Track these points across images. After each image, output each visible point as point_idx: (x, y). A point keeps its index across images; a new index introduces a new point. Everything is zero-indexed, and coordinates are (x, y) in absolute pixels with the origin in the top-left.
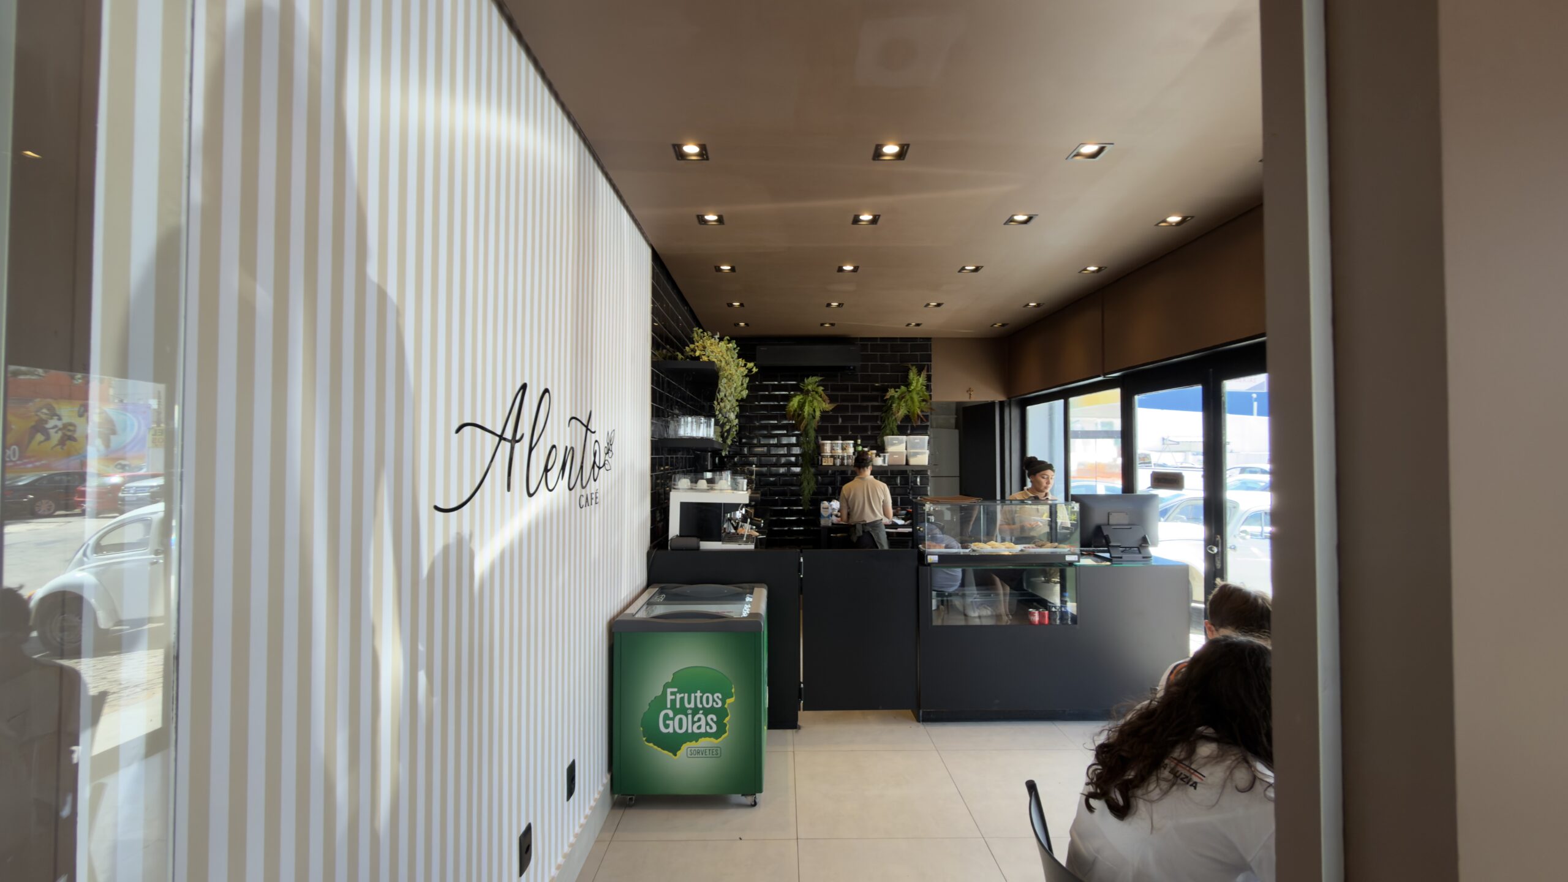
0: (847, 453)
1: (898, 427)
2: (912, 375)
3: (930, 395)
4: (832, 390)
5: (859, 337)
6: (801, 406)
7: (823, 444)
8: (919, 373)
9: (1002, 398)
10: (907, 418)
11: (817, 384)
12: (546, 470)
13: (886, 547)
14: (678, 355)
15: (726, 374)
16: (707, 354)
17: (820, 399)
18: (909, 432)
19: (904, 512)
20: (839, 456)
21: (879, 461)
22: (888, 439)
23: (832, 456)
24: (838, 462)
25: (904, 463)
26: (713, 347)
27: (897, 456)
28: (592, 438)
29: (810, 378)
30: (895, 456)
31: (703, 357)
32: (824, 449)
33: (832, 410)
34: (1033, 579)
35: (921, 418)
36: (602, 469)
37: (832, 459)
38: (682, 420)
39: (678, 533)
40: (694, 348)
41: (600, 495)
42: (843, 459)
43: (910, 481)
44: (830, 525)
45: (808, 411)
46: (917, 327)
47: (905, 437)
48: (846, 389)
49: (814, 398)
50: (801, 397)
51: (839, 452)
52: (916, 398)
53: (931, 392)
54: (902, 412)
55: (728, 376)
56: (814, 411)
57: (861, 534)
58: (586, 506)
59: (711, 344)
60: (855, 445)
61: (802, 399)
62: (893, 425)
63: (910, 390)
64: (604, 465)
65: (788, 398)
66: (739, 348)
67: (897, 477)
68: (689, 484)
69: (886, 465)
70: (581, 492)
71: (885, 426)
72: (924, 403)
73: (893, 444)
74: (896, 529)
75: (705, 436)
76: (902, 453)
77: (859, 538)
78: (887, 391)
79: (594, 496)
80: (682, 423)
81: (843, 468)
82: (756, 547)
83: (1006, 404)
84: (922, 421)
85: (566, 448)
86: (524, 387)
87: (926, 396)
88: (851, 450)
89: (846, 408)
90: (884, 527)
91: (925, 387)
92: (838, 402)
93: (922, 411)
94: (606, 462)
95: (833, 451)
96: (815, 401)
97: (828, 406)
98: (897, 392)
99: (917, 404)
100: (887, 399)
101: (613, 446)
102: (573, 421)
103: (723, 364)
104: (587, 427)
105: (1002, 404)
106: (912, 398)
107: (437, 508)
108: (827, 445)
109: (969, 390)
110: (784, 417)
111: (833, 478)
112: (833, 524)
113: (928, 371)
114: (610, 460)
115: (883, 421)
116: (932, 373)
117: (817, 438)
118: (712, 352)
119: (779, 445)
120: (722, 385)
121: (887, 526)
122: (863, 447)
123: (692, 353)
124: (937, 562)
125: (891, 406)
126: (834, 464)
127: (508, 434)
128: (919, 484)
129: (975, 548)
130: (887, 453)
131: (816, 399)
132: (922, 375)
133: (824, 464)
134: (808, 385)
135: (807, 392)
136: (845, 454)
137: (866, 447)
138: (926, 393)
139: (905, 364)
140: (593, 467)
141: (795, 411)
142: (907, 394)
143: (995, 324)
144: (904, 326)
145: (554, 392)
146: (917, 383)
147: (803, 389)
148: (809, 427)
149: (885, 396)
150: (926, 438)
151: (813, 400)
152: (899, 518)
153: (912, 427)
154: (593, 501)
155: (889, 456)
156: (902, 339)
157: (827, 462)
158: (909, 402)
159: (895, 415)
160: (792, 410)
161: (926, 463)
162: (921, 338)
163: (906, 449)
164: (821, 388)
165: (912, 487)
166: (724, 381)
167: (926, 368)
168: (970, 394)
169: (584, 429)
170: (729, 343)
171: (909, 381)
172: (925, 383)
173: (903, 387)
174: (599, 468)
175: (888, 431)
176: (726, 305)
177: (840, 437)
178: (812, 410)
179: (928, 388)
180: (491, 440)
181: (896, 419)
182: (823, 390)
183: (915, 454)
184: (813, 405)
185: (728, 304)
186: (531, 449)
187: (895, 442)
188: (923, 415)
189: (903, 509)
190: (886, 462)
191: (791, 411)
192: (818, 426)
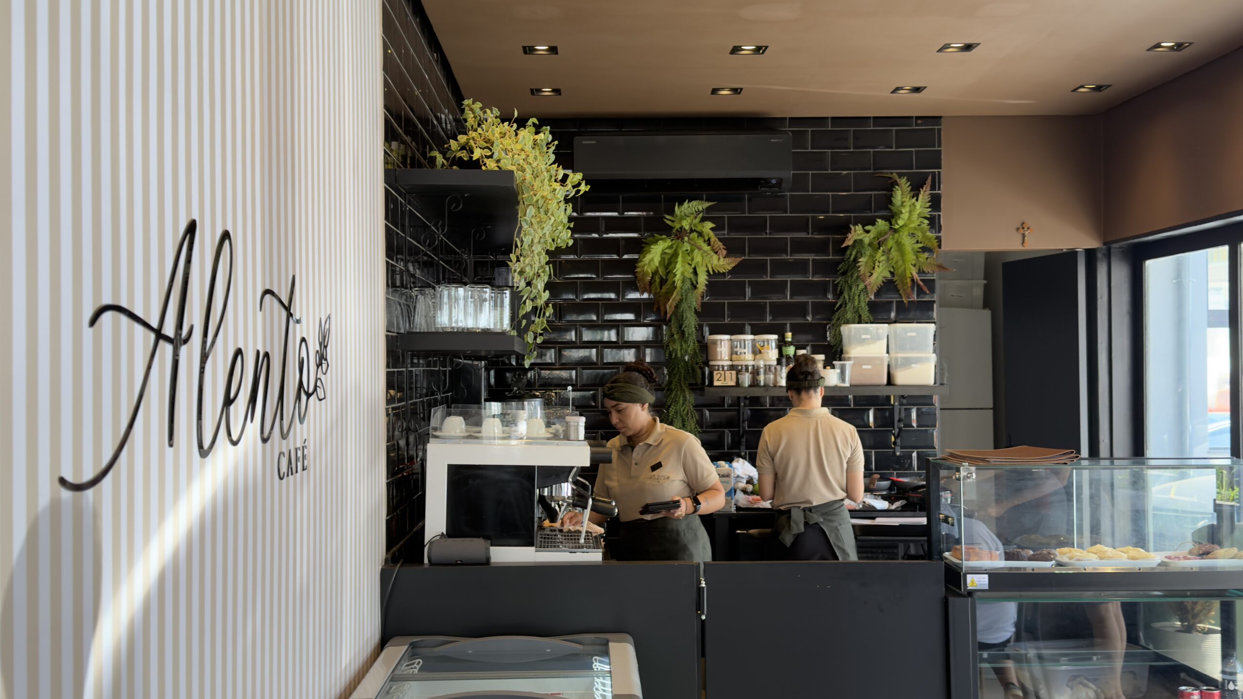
0: (765, 360)
1: (872, 306)
2: (901, 195)
3: (939, 239)
4: (733, 228)
5: (788, 116)
6: (669, 262)
7: (715, 342)
8: (915, 190)
9: (1092, 243)
10: (889, 285)
11: (701, 215)
12: (228, 401)
13: (853, 557)
14: (435, 158)
15: (535, 199)
16: (495, 156)
17: (706, 248)
18: (893, 315)
19: (886, 484)
20: (747, 367)
21: (831, 377)
22: (850, 330)
23: (732, 367)
24: (746, 379)
25: (885, 381)
26: (507, 141)
27: (869, 367)
28: (298, 332)
29: (686, 204)
30: (864, 367)
31: (488, 161)
32: (716, 351)
33: (733, 271)
34: (1157, 625)
35: (918, 286)
36: (312, 398)
37: (734, 373)
38: (446, 293)
39: (443, 529)
40: (467, 143)
41: (309, 452)
42: (755, 372)
43: (896, 418)
44: (733, 510)
45: (682, 273)
46: (916, 95)
47: (886, 325)
48: (759, 227)
49: (695, 246)
50: (668, 243)
51: (748, 358)
52: (908, 243)
53: (940, 231)
54: (880, 274)
55: (537, 201)
56: (695, 273)
57: (802, 529)
58: (288, 476)
59: (503, 135)
60: (781, 344)
61: (670, 247)
62: (859, 301)
63: (897, 227)
64: (315, 390)
65: (639, 246)
66: (556, 142)
67: (869, 410)
68: (463, 426)
69: (847, 384)
70: (280, 445)
71: (845, 304)
72: (926, 255)
73: (862, 342)
74: (873, 518)
75: (492, 327)
76: (881, 359)
77: (798, 537)
78: (849, 230)
79: (300, 454)
80: (446, 300)
81: (756, 392)
82: (605, 557)
83: (1099, 255)
84: (920, 292)
85: (258, 352)
86: (192, 228)
87: (930, 239)
88: (773, 354)
89: (761, 267)
90: (848, 514)
91: (926, 222)
92: (744, 254)
93: (921, 272)
94: (319, 384)
95: (734, 356)
96: (696, 251)
97: (723, 263)
98: (868, 232)
99: (911, 257)
100: (847, 247)
101: (328, 348)
102: (268, 296)
103: (528, 176)
104: (288, 309)
105: (1091, 255)
106: (899, 245)
107: (63, 481)
108: (723, 344)
109: (1022, 227)
110: (633, 286)
111: (735, 413)
112: (738, 508)
113: (933, 188)
114: (323, 377)
115: (838, 294)
116: (943, 191)
117: (700, 329)
118: (506, 151)
119: (622, 344)
120: (526, 221)
121: (854, 513)
122: (798, 348)
123: (464, 155)
124: (987, 588)
125: (856, 261)
126: (738, 384)
127: (169, 330)
128: (914, 424)
129: (1065, 559)
130: (849, 359)
131: (700, 249)
132: (920, 197)
133: (716, 383)
134: (682, 219)
135: (680, 234)
136: (762, 364)
137: (804, 348)
138: (929, 234)
139: (886, 173)
140: (298, 397)
141: (656, 272)
142: (890, 236)
143: (1082, 87)
144: (887, 93)
145: (238, 238)
146: (910, 212)
147: (672, 228)
148: (684, 306)
149: (843, 241)
150: (931, 328)
151: (692, 251)
152: (876, 497)
153: (900, 304)
154: (300, 465)
155: (853, 365)
156: (879, 120)
157: (723, 379)
158: (894, 253)
159: (864, 281)
160: (649, 270)
161: (931, 382)
162: (918, 118)
163: (888, 352)
164: (709, 225)
165: (900, 429)
166: (531, 211)
167: (929, 181)
168: (1024, 236)
169: (284, 313)
170: (537, 133)
171: (894, 209)
172: (927, 212)
173: (880, 222)
174: (309, 395)
175: (849, 315)
176: (521, 50)
177: (748, 328)
178: (691, 270)
179: (934, 223)
180: (142, 338)
181: (866, 286)
182: (712, 229)
183: (907, 363)
184: (692, 260)
185: (524, 48)
186: (204, 358)
187: (863, 337)
188: (921, 280)
189: (883, 478)
190: (847, 379)
191: (645, 274)
192: (703, 305)
